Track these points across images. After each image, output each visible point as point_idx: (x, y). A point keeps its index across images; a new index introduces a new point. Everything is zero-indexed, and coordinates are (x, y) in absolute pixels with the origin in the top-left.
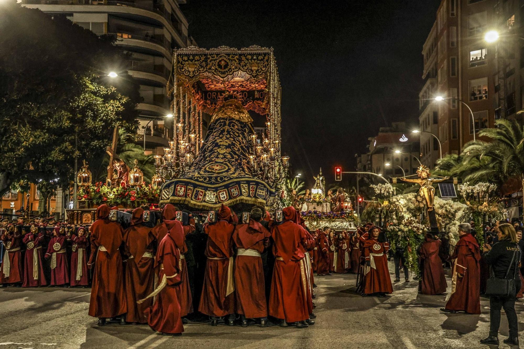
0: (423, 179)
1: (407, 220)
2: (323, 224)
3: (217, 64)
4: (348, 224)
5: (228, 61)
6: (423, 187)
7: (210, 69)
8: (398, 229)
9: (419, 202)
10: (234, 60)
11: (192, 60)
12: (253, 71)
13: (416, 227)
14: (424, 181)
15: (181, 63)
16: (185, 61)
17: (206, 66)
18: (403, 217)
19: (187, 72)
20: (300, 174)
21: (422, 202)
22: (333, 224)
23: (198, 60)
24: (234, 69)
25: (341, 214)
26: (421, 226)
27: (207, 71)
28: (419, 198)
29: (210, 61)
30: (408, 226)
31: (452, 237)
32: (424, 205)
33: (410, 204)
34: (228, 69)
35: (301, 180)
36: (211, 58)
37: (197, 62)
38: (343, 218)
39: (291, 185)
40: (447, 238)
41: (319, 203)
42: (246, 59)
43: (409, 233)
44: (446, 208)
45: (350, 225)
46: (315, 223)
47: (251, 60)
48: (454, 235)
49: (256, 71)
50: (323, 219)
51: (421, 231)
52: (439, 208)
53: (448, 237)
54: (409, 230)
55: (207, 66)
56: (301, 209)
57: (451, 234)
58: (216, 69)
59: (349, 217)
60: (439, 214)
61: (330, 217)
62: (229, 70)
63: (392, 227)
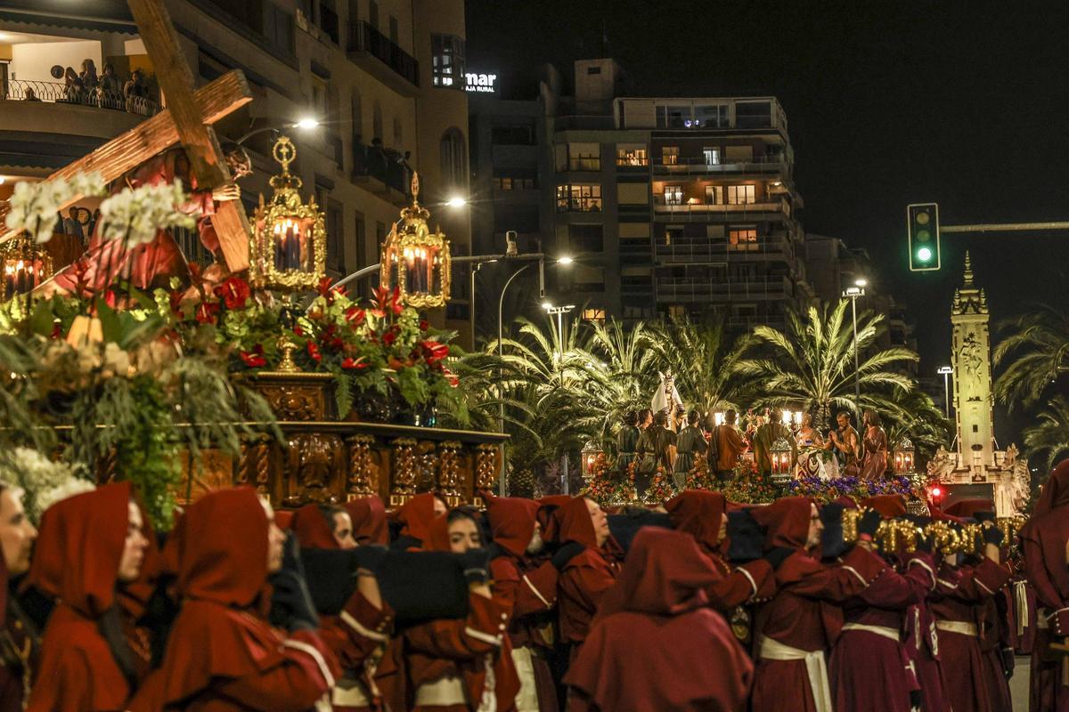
20: (862, 282)
35: (866, 306)
39: (825, 331)
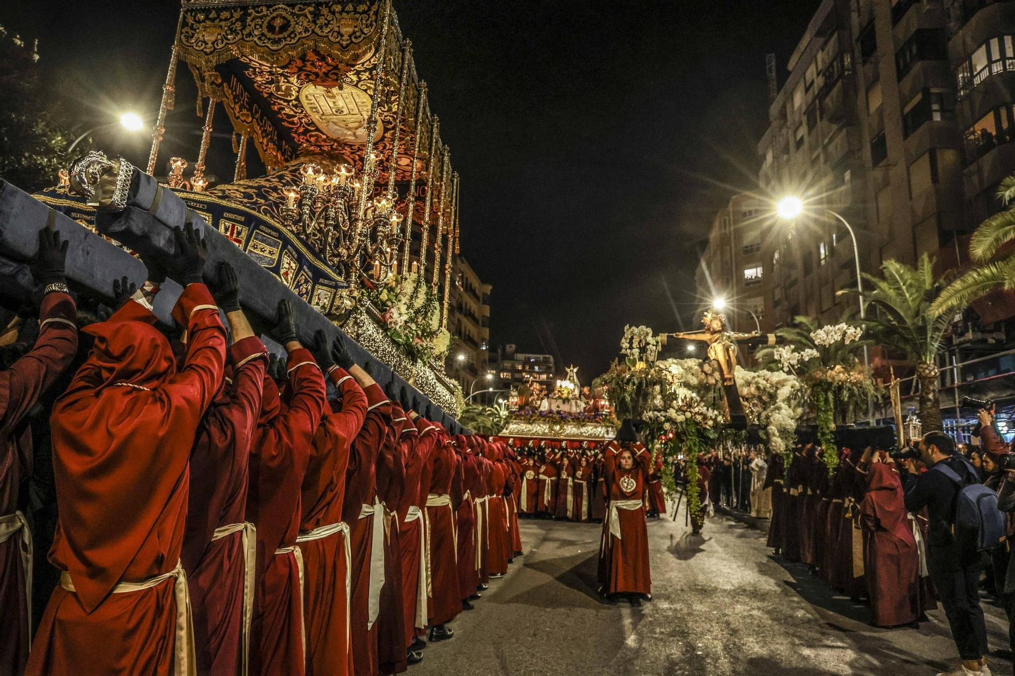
0: (715, 332)
1: (683, 401)
2: (571, 430)
3: (266, 23)
4: (604, 430)
5: (289, 17)
6: (715, 344)
7: (250, 35)
8: (665, 417)
9: (706, 374)
10: (302, 15)
11: (213, 20)
12: (342, 36)
13: (701, 414)
14: (717, 336)
15: (192, 28)
16: (199, 22)
17: (241, 30)
18: (674, 396)
19: (200, 44)
21: (711, 375)
22: (583, 430)
23: (226, 19)
24: (300, 33)
25: (595, 416)
26: (711, 413)
27: (243, 39)
28: (707, 368)
29: (252, 21)
30: (684, 412)
31: (774, 435)
32: (717, 381)
33: (690, 376)
34: (288, 32)
36: (254, 14)
37: (223, 23)
38: (597, 422)
40: (765, 437)
41: (566, 400)
42: (330, 12)
43: (687, 424)
44: (757, 383)
45: (607, 432)
46: (557, 428)
47: (341, 13)
48: (778, 431)
49: (350, 36)
50: (569, 421)
51: (711, 423)
52: (743, 386)
53: (767, 434)
54: (687, 419)
55: (244, 28)
56: (539, 407)
57: (773, 428)
58: (263, 34)
59: (606, 421)
60: (743, 398)
61: (579, 420)
62: (289, 36)
63: (650, 414)
